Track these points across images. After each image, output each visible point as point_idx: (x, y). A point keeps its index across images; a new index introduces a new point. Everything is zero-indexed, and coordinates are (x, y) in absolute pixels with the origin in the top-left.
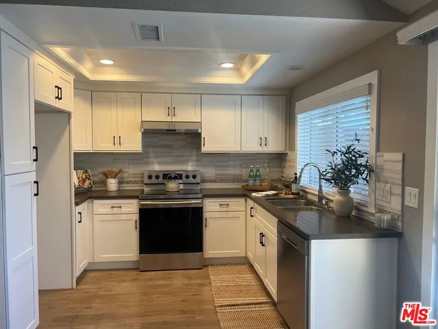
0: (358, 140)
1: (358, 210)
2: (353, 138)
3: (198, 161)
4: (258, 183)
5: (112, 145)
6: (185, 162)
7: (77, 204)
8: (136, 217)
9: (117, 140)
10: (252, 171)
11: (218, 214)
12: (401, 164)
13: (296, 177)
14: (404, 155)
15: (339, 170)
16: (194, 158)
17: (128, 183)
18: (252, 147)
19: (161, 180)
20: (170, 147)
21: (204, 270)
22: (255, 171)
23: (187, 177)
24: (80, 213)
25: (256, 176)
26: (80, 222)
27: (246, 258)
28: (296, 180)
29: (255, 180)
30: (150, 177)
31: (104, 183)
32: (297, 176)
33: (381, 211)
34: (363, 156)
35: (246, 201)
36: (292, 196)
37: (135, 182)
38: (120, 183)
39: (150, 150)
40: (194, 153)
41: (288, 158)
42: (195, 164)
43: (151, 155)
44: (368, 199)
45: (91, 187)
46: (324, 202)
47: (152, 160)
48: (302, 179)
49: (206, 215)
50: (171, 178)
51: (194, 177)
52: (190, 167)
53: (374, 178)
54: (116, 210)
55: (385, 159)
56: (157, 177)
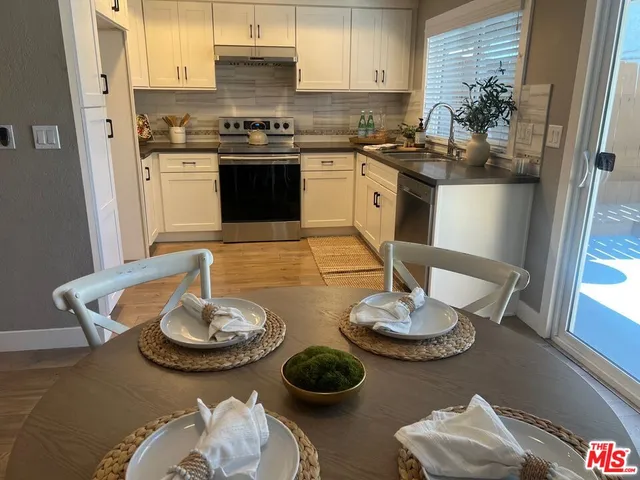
0: (502, 71)
1: (494, 157)
2: (497, 68)
3: (290, 104)
4: (370, 134)
5: (175, 79)
6: (273, 106)
7: (143, 156)
8: (216, 176)
9: (182, 72)
10: (363, 117)
11: (319, 175)
12: (547, 98)
13: (421, 124)
14: (552, 86)
15: (477, 108)
16: (285, 100)
17: (197, 133)
18: (366, 84)
19: (241, 130)
20: (252, 83)
21: (302, 241)
22: (367, 119)
23: (277, 126)
24: (147, 168)
25: (368, 125)
26: (148, 179)
27: (353, 227)
28: (421, 128)
29: (366, 131)
30: (227, 126)
31: (167, 133)
32: (424, 122)
33: (520, 155)
34: (506, 91)
35: (355, 157)
36: (414, 149)
37: (207, 132)
38: (188, 133)
39: (225, 88)
40: (285, 92)
41: (411, 100)
42: (286, 108)
43: (227, 95)
44: (506, 144)
45: (151, 139)
46: (454, 154)
47: (228, 101)
48: (429, 126)
49: (304, 175)
50: (255, 127)
51: (286, 126)
52: (279, 113)
53: (515, 117)
54: (189, 167)
55: (531, 92)
56: (237, 126)
